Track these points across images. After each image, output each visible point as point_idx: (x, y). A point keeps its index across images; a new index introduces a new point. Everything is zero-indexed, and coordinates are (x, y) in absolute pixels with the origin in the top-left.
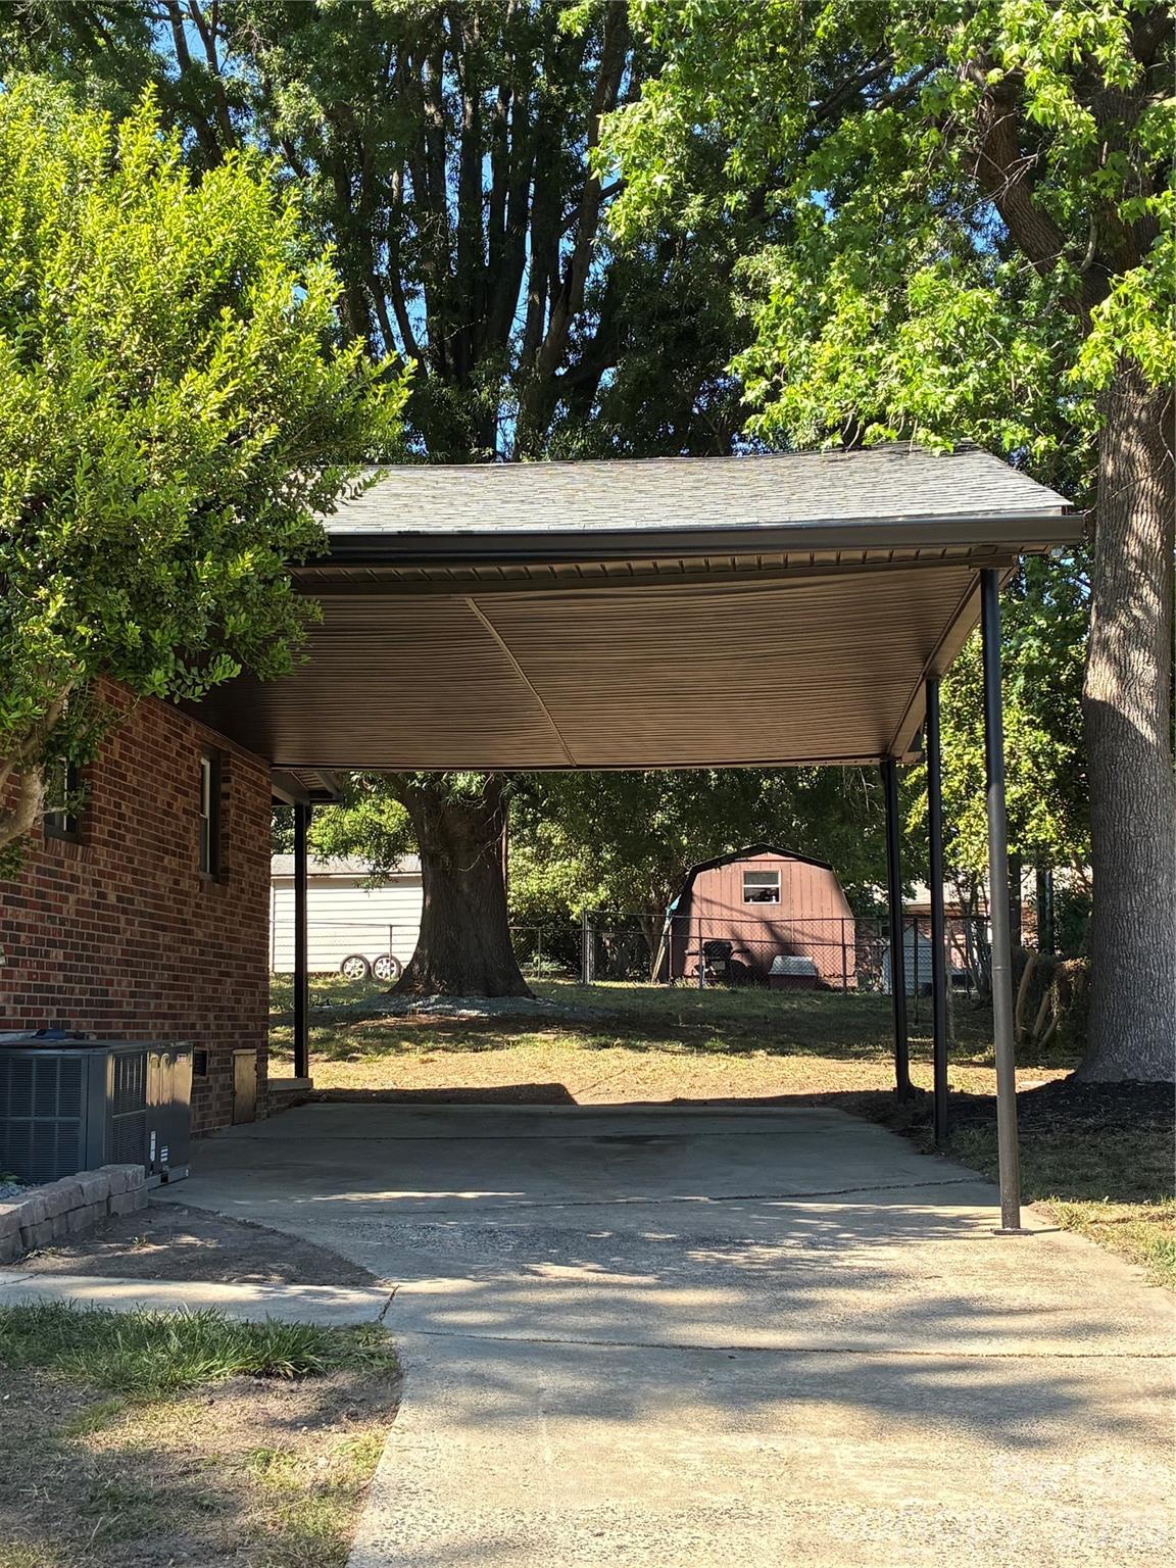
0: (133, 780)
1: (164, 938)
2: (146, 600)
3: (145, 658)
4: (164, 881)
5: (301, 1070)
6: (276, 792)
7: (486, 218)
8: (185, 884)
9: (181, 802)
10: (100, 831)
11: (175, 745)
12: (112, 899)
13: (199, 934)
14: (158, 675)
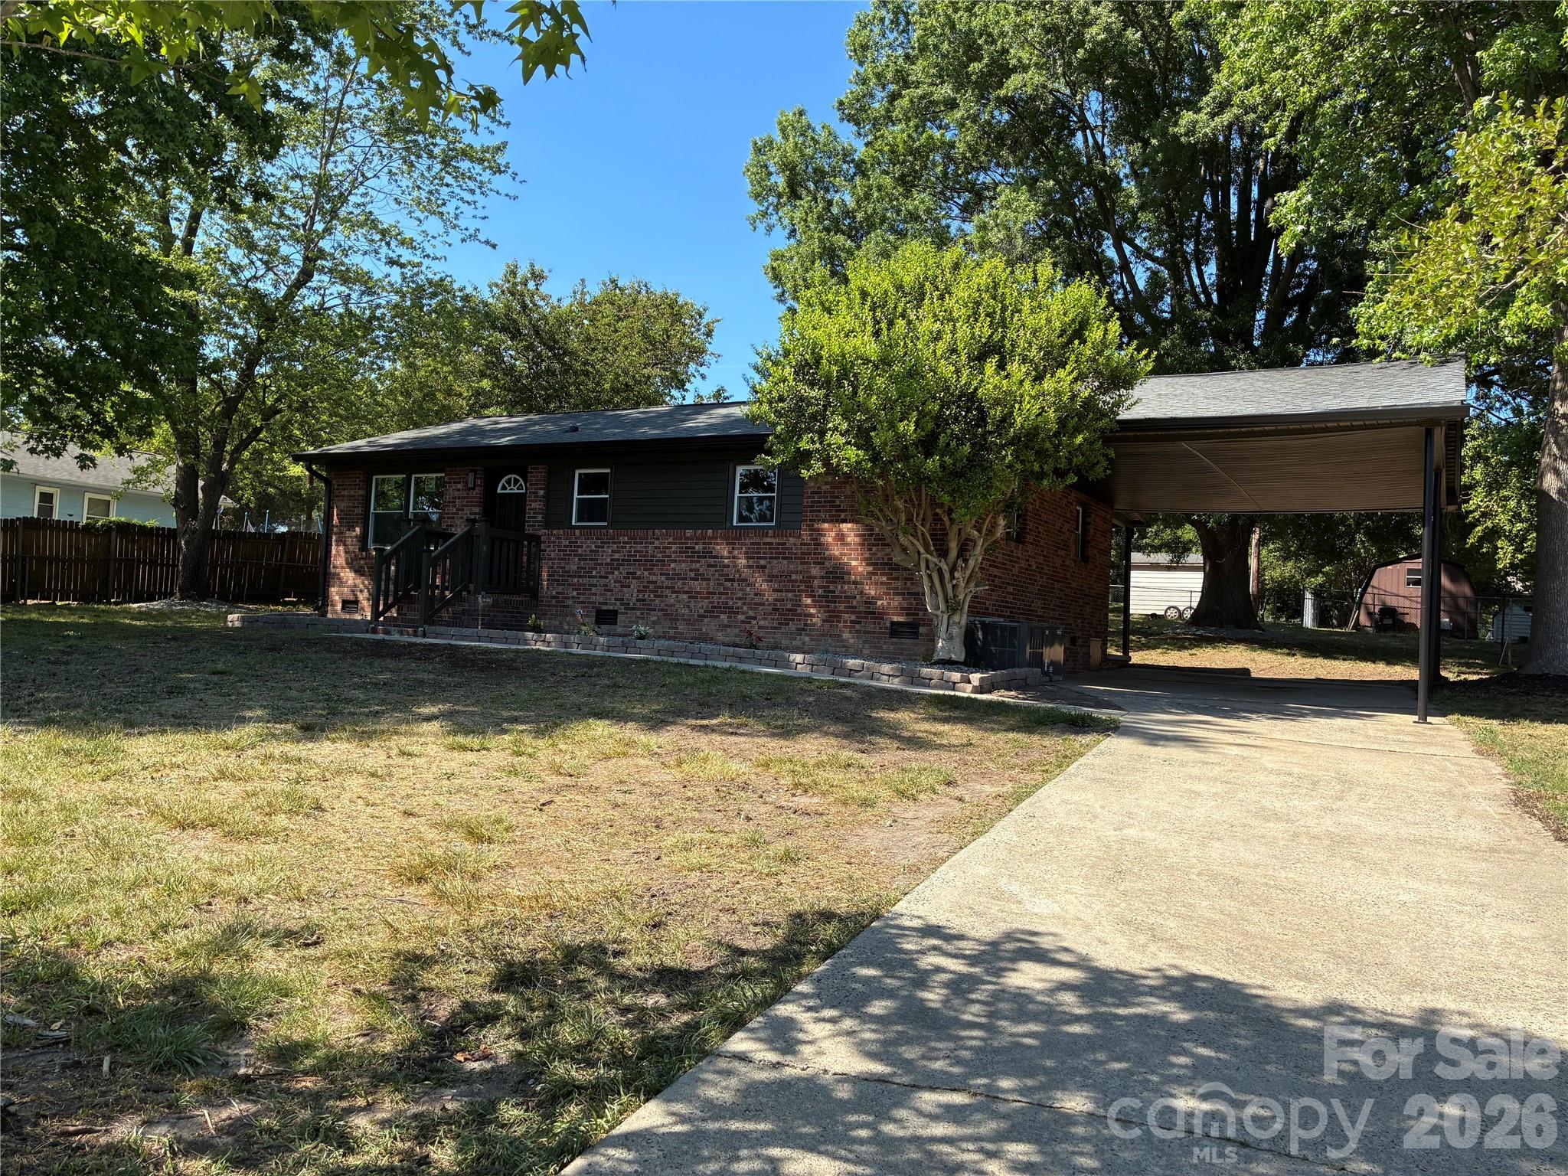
0: (1044, 517)
1: (1057, 585)
2: (1041, 454)
3: (1041, 476)
4: (1058, 561)
5: (1126, 652)
6: (1115, 521)
7: (1253, 216)
8: (1068, 562)
9: (1066, 526)
10: (1030, 539)
11: (1065, 501)
12: (1034, 567)
13: (1074, 585)
14: (1045, 482)
